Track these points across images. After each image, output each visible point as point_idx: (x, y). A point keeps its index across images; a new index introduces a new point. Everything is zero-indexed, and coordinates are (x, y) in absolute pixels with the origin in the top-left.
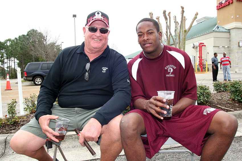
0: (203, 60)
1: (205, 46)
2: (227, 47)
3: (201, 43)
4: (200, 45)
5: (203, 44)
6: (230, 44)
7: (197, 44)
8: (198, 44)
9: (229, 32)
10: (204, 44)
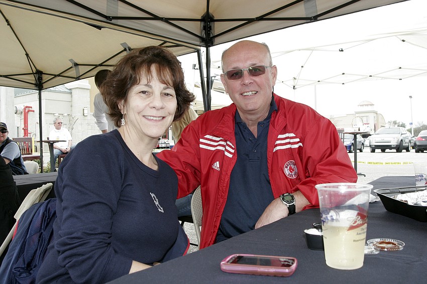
0: (30, 133)
1: (34, 111)
2: (66, 114)
3: (27, 107)
4: (25, 109)
5: (30, 109)
6: (71, 110)
7: (21, 107)
8: (23, 108)
9: (71, 93)
10: (33, 109)
